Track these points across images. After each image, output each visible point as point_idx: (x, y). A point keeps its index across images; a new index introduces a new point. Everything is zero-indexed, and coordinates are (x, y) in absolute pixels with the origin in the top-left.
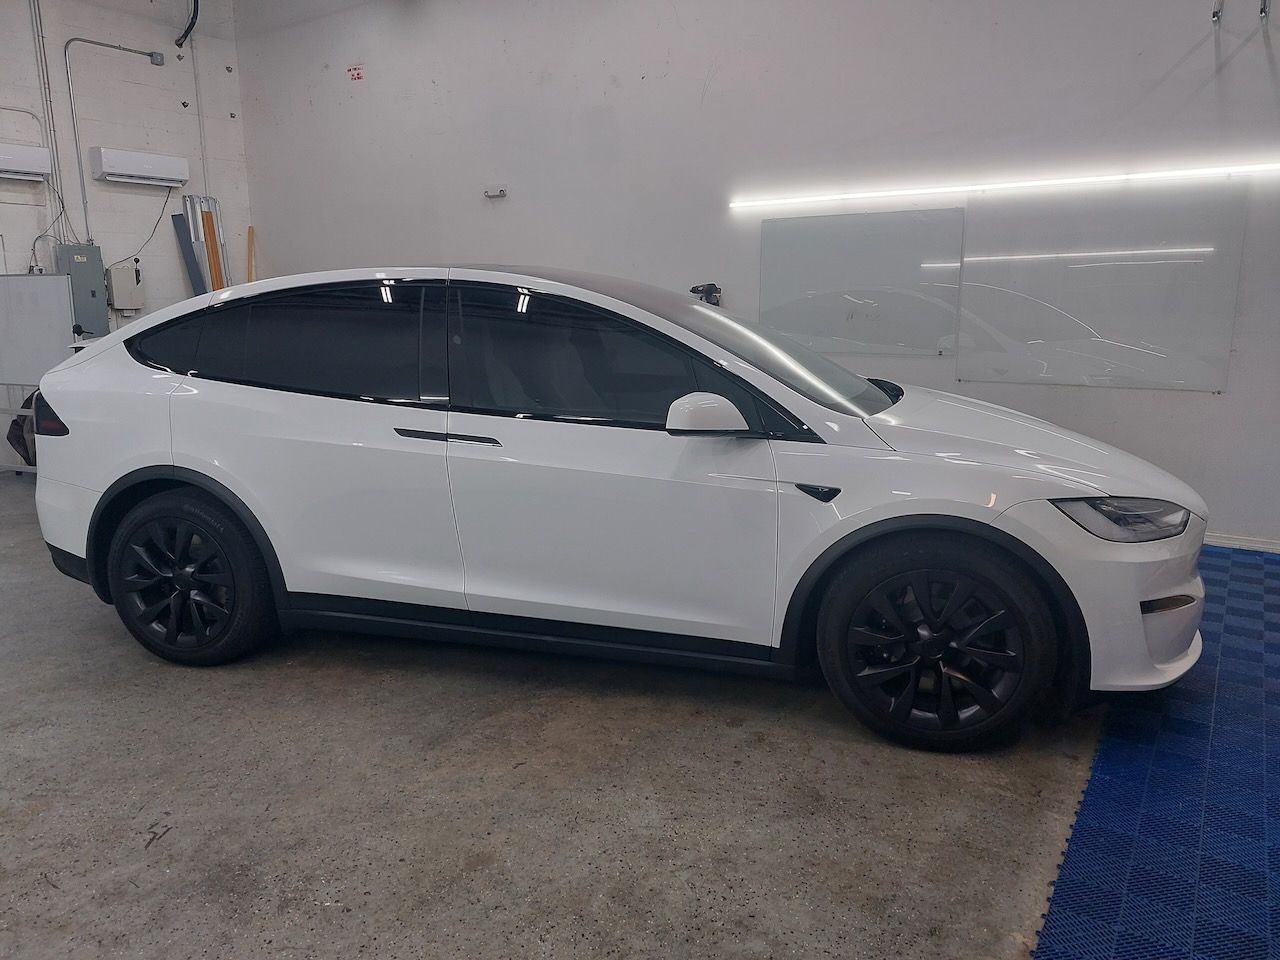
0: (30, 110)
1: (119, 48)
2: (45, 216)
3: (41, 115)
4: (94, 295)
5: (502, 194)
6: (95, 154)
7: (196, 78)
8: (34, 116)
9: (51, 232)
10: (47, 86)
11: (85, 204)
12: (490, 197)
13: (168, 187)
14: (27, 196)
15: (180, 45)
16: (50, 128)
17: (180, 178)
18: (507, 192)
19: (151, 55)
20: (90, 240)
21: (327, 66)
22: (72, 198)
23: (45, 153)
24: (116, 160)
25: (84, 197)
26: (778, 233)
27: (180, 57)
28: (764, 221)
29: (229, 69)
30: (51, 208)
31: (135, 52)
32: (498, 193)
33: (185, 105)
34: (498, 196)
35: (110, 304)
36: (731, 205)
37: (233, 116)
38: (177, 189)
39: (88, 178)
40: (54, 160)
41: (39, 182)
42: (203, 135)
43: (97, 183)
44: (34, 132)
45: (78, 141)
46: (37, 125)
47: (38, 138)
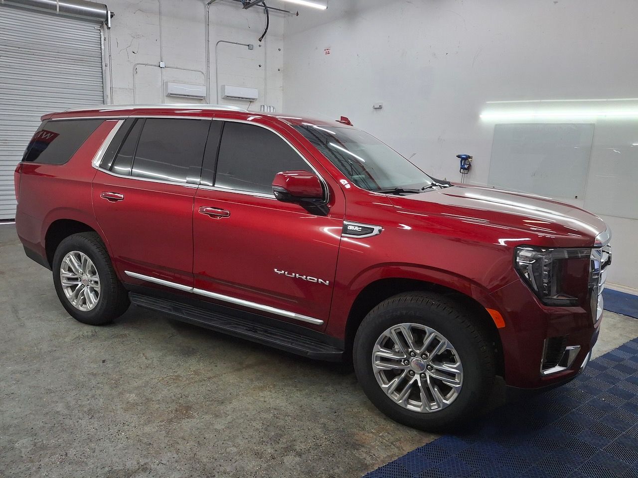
0: (203, 71)
1: (236, 43)
3: (205, 73)
5: (380, 107)
6: (223, 87)
7: (265, 54)
8: (203, 73)
10: (208, 61)
12: (376, 108)
13: (251, 101)
15: (260, 41)
16: (208, 78)
18: (383, 106)
19: (248, 46)
21: (317, 48)
23: (205, 88)
24: (231, 91)
26: (500, 130)
27: (260, 46)
28: (496, 125)
29: (279, 50)
31: (242, 45)
32: (378, 107)
33: (260, 66)
34: (379, 108)
36: (481, 116)
37: (279, 70)
38: (253, 102)
39: (220, 98)
40: (208, 90)
41: (201, 100)
42: (265, 79)
43: (223, 100)
44: (202, 80)
45: (217, 83)
46: (203, 77)
47: (203, 82)
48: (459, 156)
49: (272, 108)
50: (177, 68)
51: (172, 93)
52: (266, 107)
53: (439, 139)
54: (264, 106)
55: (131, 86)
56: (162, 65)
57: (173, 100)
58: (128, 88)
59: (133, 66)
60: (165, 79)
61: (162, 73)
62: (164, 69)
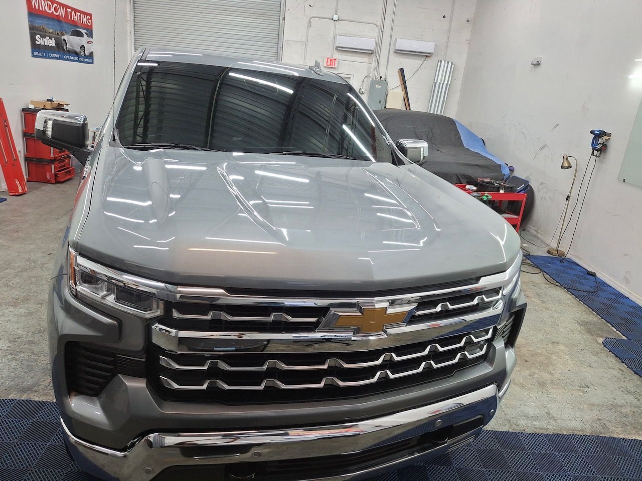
0: (376, 22)
2: (371, 68)
3: (379, 25)
4: (380, 102)
5: (538, 63)
6: (396, 41)
7: (454, 3)
8: (377, 26)
9: (371, 75)
10: (384, 13)
11: (388, 62)
12: (533, 63)
13: (427, 56)
14: (365, 59)
16: (382, 30)
17: (430, 52)
18: (541, 62)
20: (385, 79)
22: (383, 61)
25: (388, 60)
30: (374, 64)
32: (536, 62)
33: (444, 17)
35: (385, 107)
37: (468, 21)
38: (429, 56)
39: (392, 51)
40: (379, 44)
41: (371, 53)
42: (449, 31)
43: (395, 54)
44: (375, 33)
45: (391, 36)
46: (376, 29)
47: (376, 35)
48: (592, 132)
49: (450, 64)
50: (350, 21)
51: (339, 46)
52: (443, 62)
53: (583, 107)
54: (441, 61)
55: (304, 39)
56: (336, 17)
57: (341, 53)
58: (300, 40)
59: (308, 20)
60: (337, 31)
61: (335, 26)
62: (337, 22)
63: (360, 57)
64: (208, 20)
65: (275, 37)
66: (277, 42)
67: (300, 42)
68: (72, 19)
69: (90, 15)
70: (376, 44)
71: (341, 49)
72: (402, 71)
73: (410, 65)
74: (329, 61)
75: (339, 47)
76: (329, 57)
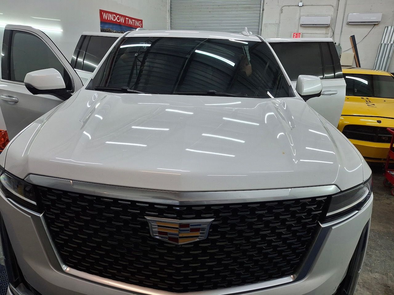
0: (332, 4)
8: (333, 6)
11: (341, 32)
13: (374, 24)
14: (323, 31)
16: (337, 9)
17: (377, 21)
20: (339, 44)
22: (337, 31)
25: (342, 30)
30: (330, 35)
38: (377, 24)
39: (345, 24)
40: (334, 20)
41: (328, 27)
43: (347, 25)
44: (331, 11)
45: (344, 12)
46: (333, 9)
47: (332, 13)
50: (312, 5)
52: (390, 28)
54: (388, 27)
55: (277, 22)
56: (300, 4)
57: (305, 29)
58: (275, 23)
59: (280, 8)
60: (302, 14)
61: (300, 10)
62: (302, 7)
63: (319, 30)
64: (213, 16)
65: (257, 22)
66: (258, 25)
67: (274, 24)
68: (129, 24)
69: (141, 21)
70: (332, 19)
71: (304, 26)
72: (353, 38)
73: (359, 33)
74: (295, 35)
75: (302, 25)
76: (296, 32)
